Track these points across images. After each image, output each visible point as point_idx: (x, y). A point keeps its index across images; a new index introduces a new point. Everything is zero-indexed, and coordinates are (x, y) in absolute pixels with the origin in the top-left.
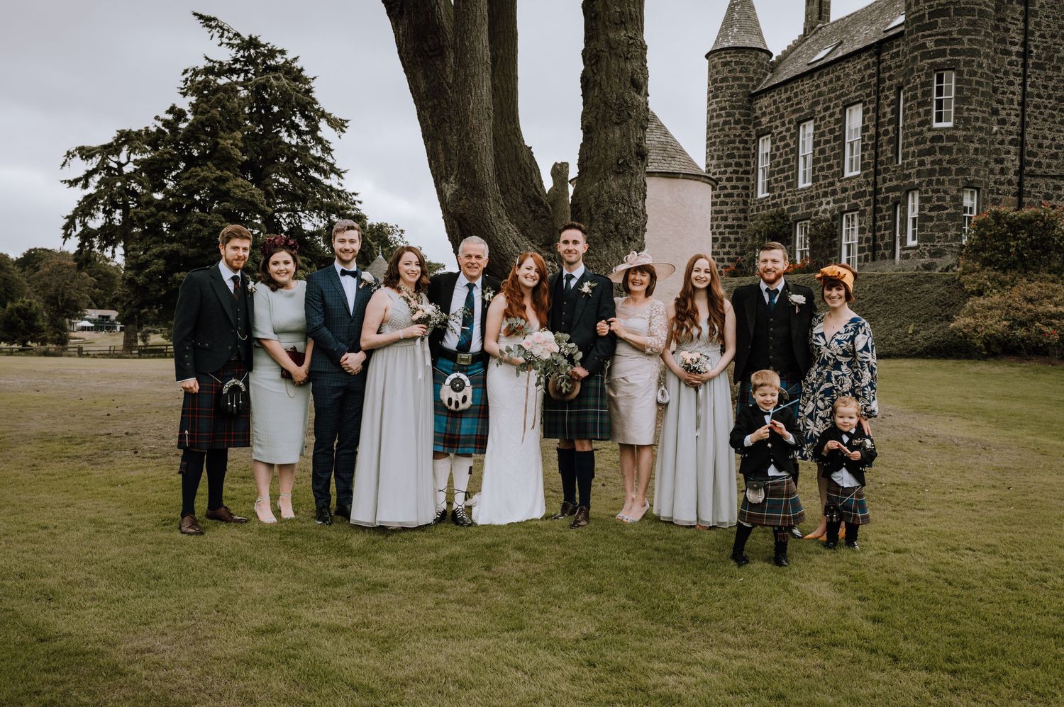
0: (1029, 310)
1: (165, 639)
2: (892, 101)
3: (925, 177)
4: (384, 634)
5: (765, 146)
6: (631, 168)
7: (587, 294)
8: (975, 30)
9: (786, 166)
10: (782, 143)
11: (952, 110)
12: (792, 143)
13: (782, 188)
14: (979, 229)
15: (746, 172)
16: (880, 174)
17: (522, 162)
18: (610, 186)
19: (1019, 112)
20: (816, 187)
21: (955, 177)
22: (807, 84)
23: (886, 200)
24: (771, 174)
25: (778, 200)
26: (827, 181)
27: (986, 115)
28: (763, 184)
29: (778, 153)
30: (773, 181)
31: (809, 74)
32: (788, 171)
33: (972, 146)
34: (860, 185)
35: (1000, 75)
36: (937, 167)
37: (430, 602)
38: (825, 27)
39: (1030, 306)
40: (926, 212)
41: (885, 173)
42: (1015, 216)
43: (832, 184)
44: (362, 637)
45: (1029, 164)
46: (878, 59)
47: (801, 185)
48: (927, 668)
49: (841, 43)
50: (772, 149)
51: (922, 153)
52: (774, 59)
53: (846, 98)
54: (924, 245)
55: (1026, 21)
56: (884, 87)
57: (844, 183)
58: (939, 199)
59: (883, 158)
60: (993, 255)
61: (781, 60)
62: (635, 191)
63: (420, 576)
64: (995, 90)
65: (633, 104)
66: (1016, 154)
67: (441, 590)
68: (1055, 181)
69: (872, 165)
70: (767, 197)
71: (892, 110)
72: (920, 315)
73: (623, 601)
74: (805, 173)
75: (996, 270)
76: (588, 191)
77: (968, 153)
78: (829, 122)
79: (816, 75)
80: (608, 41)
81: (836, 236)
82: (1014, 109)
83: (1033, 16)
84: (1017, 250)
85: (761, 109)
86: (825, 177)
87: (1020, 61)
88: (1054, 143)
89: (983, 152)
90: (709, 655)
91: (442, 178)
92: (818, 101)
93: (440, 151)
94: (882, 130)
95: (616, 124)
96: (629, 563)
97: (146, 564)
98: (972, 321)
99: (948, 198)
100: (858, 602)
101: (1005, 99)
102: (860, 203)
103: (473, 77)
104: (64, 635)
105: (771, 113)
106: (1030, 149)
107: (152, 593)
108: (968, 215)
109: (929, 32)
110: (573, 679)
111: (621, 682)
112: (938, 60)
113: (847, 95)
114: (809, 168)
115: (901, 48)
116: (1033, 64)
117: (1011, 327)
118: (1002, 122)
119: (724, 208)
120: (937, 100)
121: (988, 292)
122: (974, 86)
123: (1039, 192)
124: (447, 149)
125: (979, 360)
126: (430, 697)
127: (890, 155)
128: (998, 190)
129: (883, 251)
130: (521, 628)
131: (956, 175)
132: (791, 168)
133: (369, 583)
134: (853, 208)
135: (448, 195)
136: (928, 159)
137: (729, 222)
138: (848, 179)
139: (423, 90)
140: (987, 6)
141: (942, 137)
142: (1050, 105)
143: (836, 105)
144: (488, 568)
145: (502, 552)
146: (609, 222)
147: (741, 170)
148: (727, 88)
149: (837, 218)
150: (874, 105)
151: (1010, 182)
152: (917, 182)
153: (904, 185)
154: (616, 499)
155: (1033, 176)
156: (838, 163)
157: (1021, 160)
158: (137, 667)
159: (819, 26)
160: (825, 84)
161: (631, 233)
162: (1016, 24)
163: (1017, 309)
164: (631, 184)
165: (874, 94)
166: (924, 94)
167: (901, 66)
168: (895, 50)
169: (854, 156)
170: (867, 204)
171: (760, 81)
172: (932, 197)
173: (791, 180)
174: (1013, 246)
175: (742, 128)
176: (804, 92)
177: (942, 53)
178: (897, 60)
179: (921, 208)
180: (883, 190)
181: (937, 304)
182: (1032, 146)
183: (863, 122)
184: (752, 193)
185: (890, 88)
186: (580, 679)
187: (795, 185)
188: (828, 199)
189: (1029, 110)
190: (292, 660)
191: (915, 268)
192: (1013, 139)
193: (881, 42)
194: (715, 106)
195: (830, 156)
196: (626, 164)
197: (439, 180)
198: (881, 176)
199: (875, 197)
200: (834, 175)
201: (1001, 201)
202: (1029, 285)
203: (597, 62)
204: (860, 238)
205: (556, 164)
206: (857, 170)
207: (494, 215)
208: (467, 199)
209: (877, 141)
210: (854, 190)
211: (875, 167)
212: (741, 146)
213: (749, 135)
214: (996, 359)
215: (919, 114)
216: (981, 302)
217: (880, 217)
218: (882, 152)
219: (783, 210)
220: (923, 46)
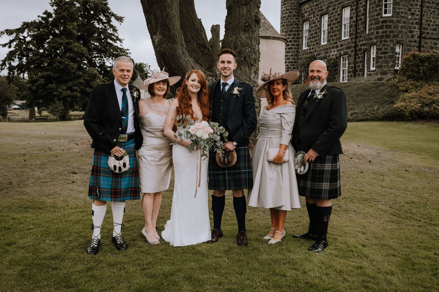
0: (430, 99)
2: (363, 5)
3: (379, 39)
5: (306, 27)
6: (252, 28)
9: (316, 35)
10: (314, 25)
11: (392, 8)
12: (318, 25)
13: (314, 45)
14: (406, 62)
15: (298, 38)
16: (358, 38)
17: (196, 26)
18: (241, 38)
19: (420, 10)
20: (329, 44)
21: (392, 39)
23: (360, 50)
24: (309, 39)
25: (312, 50)
26: (334, 42)
27: (406, 11)
28: (305, 43)
29: (312, 30)
30: (310, 42)
32: (317, 37)
33: (400, 25)
34: (349, 43)
36: (384, 34)
39: (430, 97)
40: (379, 55)
41: (360, 38)
42: (422, 56)
45: (424, 33)
47: (322, 44)
50: (309, 27)
51: (378, 28)
53: (342, 4)
54: (378, 70)
57: (342, 42)
58: (385, 49)
59: (359, 31)
60: (412, 74)
62: (254, 40)
66: (418, 29)
68: (435, 41)
69: (354, 34)
70: (307, 49)
71: (364, 9)
72: (380, 101)
74: (324, 38)
75: (414, 80)
76: (230, 40)
77: (398, 28)
78: (335, 15)
81: (338, 66)
82: (418, 8)
84: (423, 71)
85: (304, 10)
86: (333, 40)
88: (435, 24)
89: (405, 27)
91: (154, 33)
92: (330, 5)
93: (153, 19)
94: (359, 18)
95: (245, 5)
98: (405, 104)
99: (389, 48)
101: (414, 4)
102: (349, 51)
105: (309, 11)
106: (424, 26)
108: (398, 56)
113: (343, 3)
114: (326, 36)
117: (422, 107)
118: (413, 14)
120: (385, 4)
121: (410, 90)
123: (428, 46)
124: (156, 18)
125: (407, 122)
127: (362, 30)
128: (410, 45)
129: (359, 72)
131: (393, 38)
132: (318, 36)
134: (346, 54)
135: (156, 42)
136: (380, 31)
137: (291, 60)
138: (343, 40)
141: (386, 21)
142: (433, 7)
143: (338, 8)
146: (241, 56)
147: (296, 37)
148: (290, 0)
149: (338, 58)
150: (355, 7)
151: (415, 41)
152: (375, 41)
153: (369, 43)
155: (425, 39)
156: (339, 34)
157: (420, 31)
161: (252, 62)
163: (424, 98)
164: (252, 36)
165: (356, 2)
166: (379, 1)
169: (346, 30)
170: (352, 51)
172: (382, 48)
173: (318, 42)
174: (422, 70)
175: (296, 18)
176: (324, 2)
179: (377, 53)
180: (359, 45)
181: (387, 96)
182: (425, 25)
183: (351, 15)
184: (301, 48)
187: (319, 44)
188: (334, 50)
189: (424, 9)
191: (374, 80)
192: (417, 22)
194: (284, 9)
195: (335, 30)
196: (250, 26)
197: (152, 35)
198: (358, 39)
199: (355, 49)
200: (337, 39)
201: (411, 50)
202: (429, 87)
204: (349, 67)
205: (213, 25)
206: (347, 36)
207: (181, 52)
208: (166, 43)
209: (357, 23)
210: (346, 45)
211: (356, 35)
212: (296, 26)
213: (299, 22)
214: (415, 121)
215: (376, 11)
216: (408, 95)
217: (358, 57)
218: (359, 28)
219: (314, 54)
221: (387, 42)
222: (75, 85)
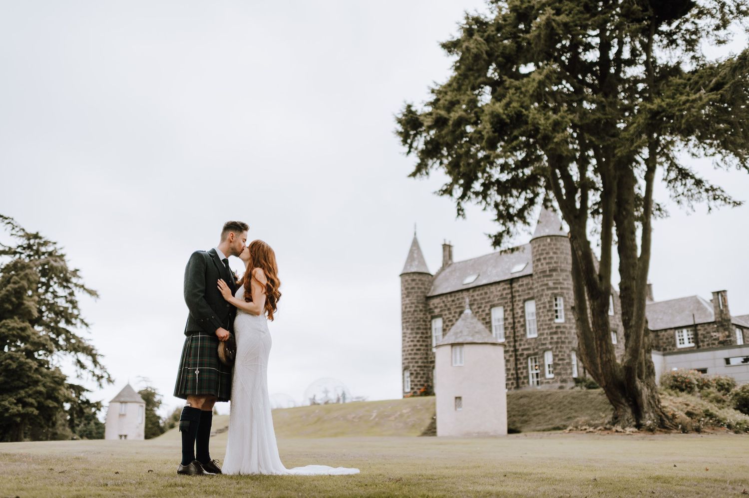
2: (521, 307)
3: (554, 344)
5: (438, 324)
8: (568, 279)
10: (450, 323)
11: (562, 314)
15: (426, 337)
16: (517, 342)
22: (466, 295)
23: (522, 355)
29: (447, 328)
31: (466, 290)
34: (505, 347)
36: (560, 340)
40: (556, 361)
41: (520, 341)
46: (511, 286)
49: (479, 275)
50: (442, 325)
51: (551, 333)
53: (491, 303)
54: (557, 377)
56: (515, 300)
58: (562, 355)
59: (518, 334)
61: (436, 278)
69: (512, 337)
71: (522, 311)
77: (571, 334)
78: (482, 314)
79: (471, 291)
85: (434, 304)
92: (473, 303)
94: (516, 320)
99: (566, 355)
105: (441, 307)
108: (573, 363)
109: (549, 278)
112: (555, 291)
119: (416, 356)
120: (555, 310)
122: (570, 304)
131: (568, 344)
136: (555, 337)
137: (420, 364)
141: (560, 326)
143: (485, 306)
147: (424, 336)
148: (415, 292)
150: (510, 308)
152: (550, 347)
153: (541, 348)
159: (450, 263)
160: (478, 295)
165: (510, 303)
166: (551, 306)
168: (521, 284)
169: (498, 332)
170: (511, 356)
171: (430, 290)
172: (558, 354)
175: (423, 314)
176: (464, 298)
177: (556, 288)
178: (522, 287)
179: (554, 360)
183: (504, 315)
184: (430, 349)
185: (519, 301)
193: (511, 279)
194: (408, 302)
199: (515, 353)
206: (502, 339)
209: (514, 326)
211: (514, 337)
212: (424, 323)
213: (427, 318)
215: (548, 315)
218: (517, 331)
220: (547, 284)
221: (563, 348)
222: (30, 396)
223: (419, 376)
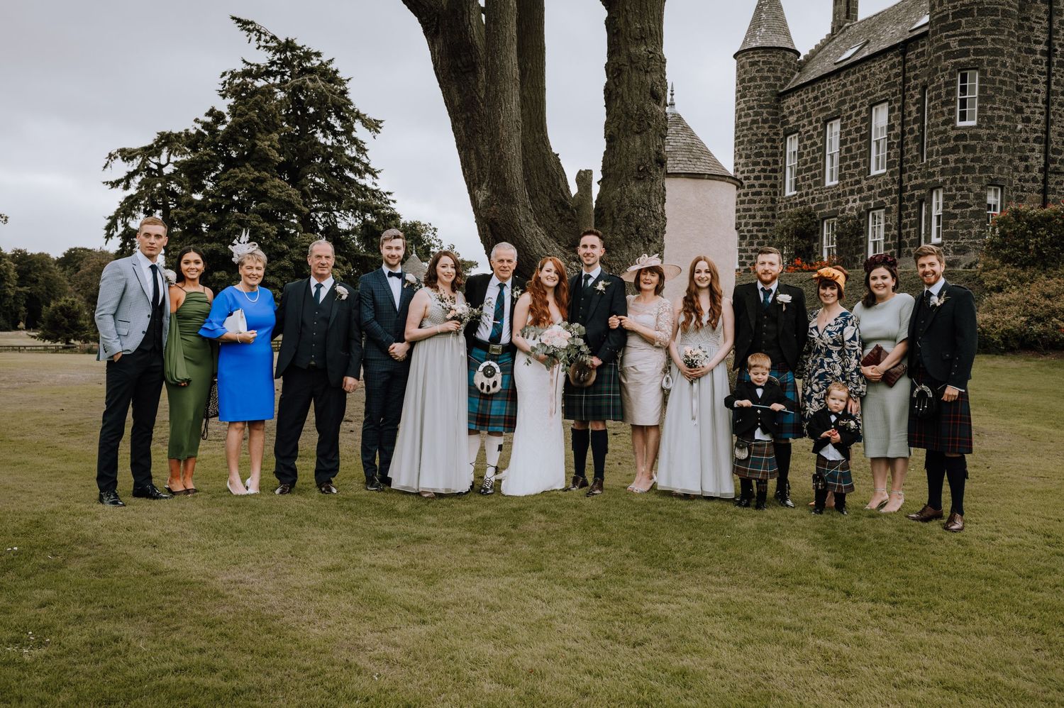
0: (1047, 306)
1: (252, 574)
2: (917, 100)
3: (948, 175)
4: (427, 572)
5: (792, 145)
6: (651, 174)
7: (601, 291)
8: (998, 30)
9: (814, 164)
10: (809, 142)
11: (976, 109)
12: (819, 142)
13: (810, 186)
15: (774, 171)
16: (906, 172)
17: (549, 168)
18: (631, 191)
19: (1043, 110)
20: (843, 185)
21: (979, 175)
22: (833, 84)
23: (911, 197)
24: (799, 172)
25: (805, 198)
26: (853, 179)
27: (1010, 114)
28: (791, 182)
29: (805, 152)
30: (800, 179)
31: (836, 73)
32: (815, 169)
33: (995, 145)
34: (886, 183)
35: (1025, 73)
36: (961, 165)
37: (465, 551)
38: (852, 25)
39: (1048, 302)
40: (950, 210)
41: (910, 171)
42: (1036, 214)
43: (858, 182)
44: (411, 575)
45: (1054, 161)
46: (904, 58)
47: (828, 183)
48: (873, 601)
49: (868, 42)
50: (799, 147)
51: (945, 152)
52: (801, 58)
53: (872, 97)
54: (948, 242)
55: (1050, 20)
56: (909, 86)
57: (870, 181)
58: (962, 197)
59: (909, 156)
60: (1013, 253)
61: (808, 59)
62: (655, 196)
63: (457, 533)
64: (1019, 88)
65: (652, 114)
66: (1040, 152)
67: (475, 542)
69: (897, 163)
70: (794, 195)
71: (918, 109)
73: (628, 551)
74: (832, 171)
75: (1016, 267)
76: (611, 196)
77: (991, 151)
78: (856, 121)
79: (842, 75)
80: (629, 56)
81: (862, 233)
82: (1038, 107)
83: (1057, 15)
84: (1036, 247)
85: (788, 108)
86: (852, 175)
87: (1045, 59)
89: (1007, 150)
90: (694, 590)
91: (474, 185)
92: (845, 100)
93: (473, 160)
94: (907, 129)
96: (635, 523)
97: (228, 522)
98: (991, 317)
99: (972, 195)
100: (826, 553)
101: (1030, 98)
102: (886, 201)
103: (503, 93)
104: (172, 571)
105: (799, 112)
106: (1055, 146)
107: (235, 543)
108: (992, 212)
109: (953, 33)
110: (582, 606)
111: (620, 607)
112: (962, 60)
113: (873, 94)
114: (836, 166)
115: (926, 48)
116: (1057, 62)
117: (1028, 323)
118: (1027, 120)
119: (752, 206)
120: (961, 99)
122: (997, 85)
124: (479, 157)
125: (997, 354)
126: (467, 616)
127: (916, 154)
128: (1023, 187)
129: (908, 248)
130: (541, 570)
131: (980, 173)
132: (818, 166)
133: (415, 537)
134: (879, 206)
135: (480, 201)
136: (952, 157)
137: (758, 220)
138: (874, 177)
139: (457, 102)
140: (1011, 6)
141: (965, 135)
143: (862, 104)
144: (514, 527)
145: (527, 515)
146: (630, 225)
147: (769, 168)
148: (755, 87)
149: (863, 215)
150: (899, 104)
151: (1034, 180)
152: (941, 180)
153: (929, 183)
154: (630, 475)
155: (1058, 173)
156: (864, 161)
157: (1046, 157)
158: (234, 592)
159: (846, 25)
160: (852, 84)
161: (651, 235)
162: (1041, 23)
163: (1035, 305)
164: (651, 189)
165: (900, 93)
166: (948, 93)
167: (926, 65)
168: (920, 50)
169: (880, 154)
170: (893, 201)
171: (787, 80)
172: (955, 195)
173: (818, 179)
174: (1032, 244)
175: (770, 127)
176: (831, 91)
177: (966, 53)
178: (922, 59)
179: (945, 206)
180: (909, 188)
182: (1057, 143)
183: (889, 120)
184: (780, 192)
185: (915, 88)
186: (587, 605)
187: (822, 184)
188: (855, 197)
189: (1054, 108)
190: (356, 589)
192: (1037, 137)
193: (906, 42)
194: (743, 105)
195: (857, 154)
196: (646, 170)
197: (472, 186)
198: (907, 175)
199: (901, 195)
200: (860, 173)
201: (1025, 198)
202: (1048, 282)
203: (619, 75)
204: (886, 236)
205: (580, 171)
206: (883, 168)
207: (523, 219)
208: (498, 204)
209: (902, 140)
210: (880, 188)
211: (901, 165)
212: (769, 145)
213: (776, 134)
214: (1014, 353)
215: (943, 113)
216: (1000, 298)
217: (906, 214)
218: (908, 151)
219: (810, 207)
220: (947, 46)
221: (966, 181)
223: (755, 242)
